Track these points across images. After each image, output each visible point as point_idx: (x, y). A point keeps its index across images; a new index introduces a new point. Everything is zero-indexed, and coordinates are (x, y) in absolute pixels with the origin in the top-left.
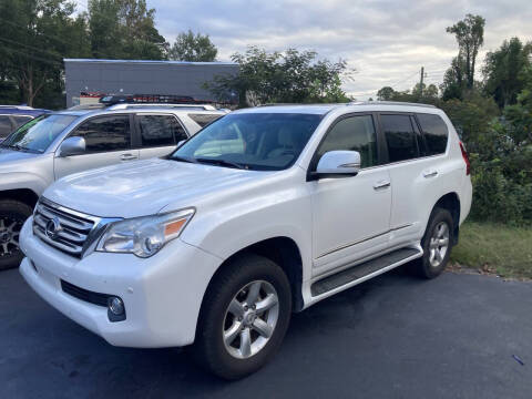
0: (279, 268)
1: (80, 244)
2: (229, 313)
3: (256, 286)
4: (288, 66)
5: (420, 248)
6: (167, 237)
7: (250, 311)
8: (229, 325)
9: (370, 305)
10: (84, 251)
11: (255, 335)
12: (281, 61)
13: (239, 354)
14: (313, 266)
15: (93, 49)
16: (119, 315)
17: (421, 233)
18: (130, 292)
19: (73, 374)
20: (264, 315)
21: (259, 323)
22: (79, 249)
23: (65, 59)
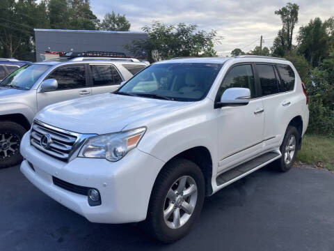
0: (198, 167)
1: (67, 152)
2: (167, 199)
3: (183, 180)
4: (178, 34)
5: (279, 152)
6: (129, 147)
7: (179, 196)
8: (167, 206)
9: (250, 190)
10: (70, 156)
11: (182, 212)
12: (174, 31)
13: (173, 225)
14: (219, 166)
15: (51, 23)
16: (96, 201)
17: (280, 143)
18: (105, 186)
19: (60, 240)
20: (187, 199)
21: (185, 204)
22: (66, 156)
23: (35, 30)
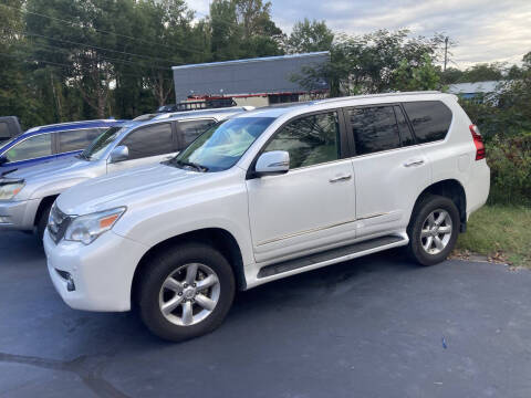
0: (217, 253)
2: (165, 289)
3: (192, 268)
5: (405, 235)
6: (102, 230)
7: (189, 288)
10: (59, 239)
11: (197, 308)
14: (255, 252)
21: (202, 298)
23: (174, 68)
